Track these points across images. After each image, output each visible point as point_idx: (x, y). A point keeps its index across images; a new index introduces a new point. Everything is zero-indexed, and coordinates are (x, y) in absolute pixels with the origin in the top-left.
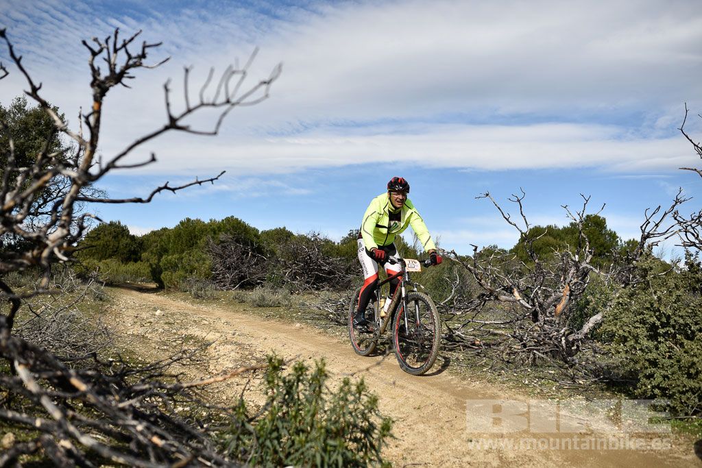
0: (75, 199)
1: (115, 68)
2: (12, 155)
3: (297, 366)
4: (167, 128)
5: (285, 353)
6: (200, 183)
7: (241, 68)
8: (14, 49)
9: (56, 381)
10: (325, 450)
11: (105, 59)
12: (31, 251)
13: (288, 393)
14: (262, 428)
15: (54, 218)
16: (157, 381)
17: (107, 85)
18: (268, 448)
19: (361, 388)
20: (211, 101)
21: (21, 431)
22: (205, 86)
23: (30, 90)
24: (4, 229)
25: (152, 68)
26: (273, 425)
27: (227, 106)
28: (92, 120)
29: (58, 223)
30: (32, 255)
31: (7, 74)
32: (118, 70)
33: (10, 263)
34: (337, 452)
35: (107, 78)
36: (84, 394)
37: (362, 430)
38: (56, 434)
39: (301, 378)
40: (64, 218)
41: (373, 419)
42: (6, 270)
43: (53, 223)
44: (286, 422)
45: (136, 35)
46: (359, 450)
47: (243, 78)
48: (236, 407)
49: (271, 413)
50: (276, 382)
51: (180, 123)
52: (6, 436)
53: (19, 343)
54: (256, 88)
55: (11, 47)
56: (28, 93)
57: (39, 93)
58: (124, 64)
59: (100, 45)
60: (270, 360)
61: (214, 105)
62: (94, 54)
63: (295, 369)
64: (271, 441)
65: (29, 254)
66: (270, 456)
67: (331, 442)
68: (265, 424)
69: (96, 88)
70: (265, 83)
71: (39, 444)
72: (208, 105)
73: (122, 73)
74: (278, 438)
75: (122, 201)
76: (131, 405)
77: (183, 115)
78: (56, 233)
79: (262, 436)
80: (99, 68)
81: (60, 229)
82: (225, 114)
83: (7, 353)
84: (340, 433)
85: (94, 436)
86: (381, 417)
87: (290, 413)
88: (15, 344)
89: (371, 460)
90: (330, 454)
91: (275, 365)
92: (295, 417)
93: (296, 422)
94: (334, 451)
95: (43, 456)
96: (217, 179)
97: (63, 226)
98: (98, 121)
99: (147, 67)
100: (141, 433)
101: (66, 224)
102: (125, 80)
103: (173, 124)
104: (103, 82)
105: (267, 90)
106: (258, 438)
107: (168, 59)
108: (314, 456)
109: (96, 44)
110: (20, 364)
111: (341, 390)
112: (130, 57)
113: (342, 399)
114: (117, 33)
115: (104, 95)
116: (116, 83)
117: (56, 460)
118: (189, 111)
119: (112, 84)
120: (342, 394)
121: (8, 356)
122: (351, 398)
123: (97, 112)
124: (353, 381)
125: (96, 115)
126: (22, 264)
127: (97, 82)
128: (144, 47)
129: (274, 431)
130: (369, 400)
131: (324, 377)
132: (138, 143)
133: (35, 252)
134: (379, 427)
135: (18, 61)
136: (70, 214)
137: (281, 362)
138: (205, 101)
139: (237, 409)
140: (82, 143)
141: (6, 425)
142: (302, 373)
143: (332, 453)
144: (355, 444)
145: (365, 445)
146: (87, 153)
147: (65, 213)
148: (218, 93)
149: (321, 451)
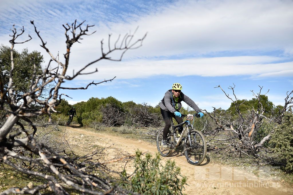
0: (59, 88)
1: (75, 36)
2: (35, 70)
3: (147, 155)
4: (101, 58)
5: (143, 150)
6: (106, 81)
7: (132, 34)
8: (36, 29)
9: (51, 161)
10: (160, 189)
11: (72, 32)
12: (42, 109)
13: (143, 166)
14: (134, 180)
15: (50, 95)
16: (91, 161)
17: (72, 42)
18: (136, 188)
19: (173, 164)
20: (119, 48)
21: (34, 182)
22: (117, 42)
23: (42, 45)
24: (32, 100)
25: (89, 35)
26: (138, 179)
27: (125, 49)
28: (67, 56)
29: (52, 97)
30: (42, 110)
31: (31, 38)
32: (76, 36)
33: (34, 113)
34: (165, 190)
35: (72, 39)
36: (66, 165)
37: (174, 182)
38: (53, 181)
39: (149, 160)
40: (55, 95)
41: (179, 177)
42: (32, 116)
43: (50, 97)
44: (143, 178)
45: (83, 22)
46: (173, 190)
47: (131, 38)
48: (122, 172)
49: (137, 175)
50: (139, 162)
51: (106, 56)
52: (29, 183)
53: (40, 144)
54: (136, 42)
55: (35, 28)
56: (41, 46)
57: (46, 46)
58: (79, 34)
59: (69, 26)
60: (137, 153)
61: (120, 49)
62: (67, 30)
63: (147, 156)
64: (138, 186)
65: (41, 110)
66: (137, 192)
67: (163, 186)
68: (135, 179)
69: (68, 43)
70: (140, 40)
71: (48, 185)
72: (118, 49)
73: (78, 37)
74: (140, 185)
75: (76, 89)
76: (81, 170)
77: (108, 53)
78: (52, 101)
79: (134, 184)
80: (68, 36)
81: (53, 100)
82: (124, 53)
83: (32, 149)
84: (165, 183)
85: (63, 184)
86: (182, 176)
87: (145, 174)
88: (39, 145)
89: (178, 194)
90: (162, 191)
91: (139, 155)
92: (147, 176)
93: (147, 178)
94: (164, 190)
95: (44, 192)
96: (113, 80)
97: (54, 99)
98: (68, 56)
99: (88, 35)
100: (88, 180)
101: (56, 98)
102: (79, 40)
103: (104, 57)
104: (71, 41)
105: (142, 43)
106: (132, 185)
107: (95, 32)
108: (156, 192)
109: (67, 26)
110: (41, 153)
111: (167, 164)
112: (82, 31)
113: (167, 168)
114: (76, 21)
115: (71, 46)
116: (76, 41)
117: (55, 191)
118: (110, 52)
119: (74, 42)
120: (167, 167)
121: (33, 150)
122: (170, 168)
123: (68, 53)
124: (171, 161)
125: (68, 54)
126: (38, 114)
127: (68, 41)
128: (87, 27)
129: (138, 182)
130: (177, 169)
131: (159, 160)
132: (89, 64)
133: (44, 109)
134: (181, 180)
135: (38, 33)
136: (57, 94)
137: (141, 154)
138: (117, 48)
139: (123, 173)
140: (62, 65)
141: (28, 179)
142: (149, 158)
143: (163, 190)
144: (171, 188)
145: (175, 188)
146: (64, 69)
147: (55, 93)
148: (122, 44)
149: (159, 189)
